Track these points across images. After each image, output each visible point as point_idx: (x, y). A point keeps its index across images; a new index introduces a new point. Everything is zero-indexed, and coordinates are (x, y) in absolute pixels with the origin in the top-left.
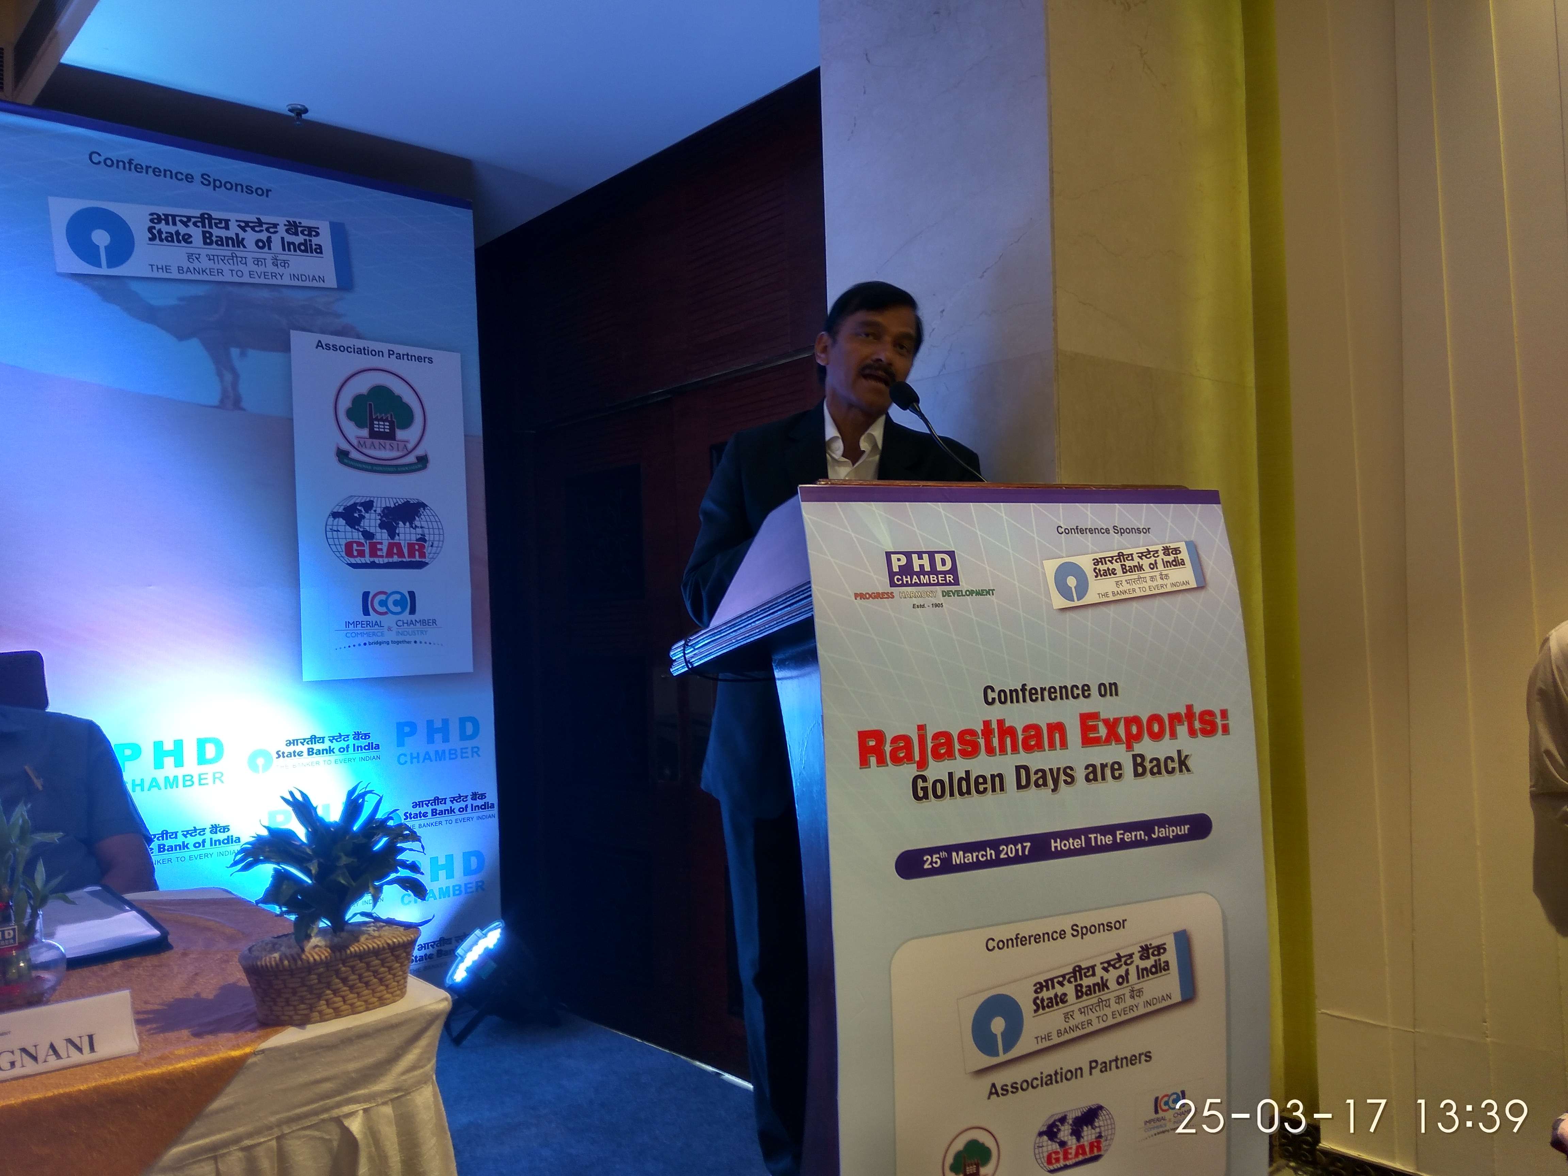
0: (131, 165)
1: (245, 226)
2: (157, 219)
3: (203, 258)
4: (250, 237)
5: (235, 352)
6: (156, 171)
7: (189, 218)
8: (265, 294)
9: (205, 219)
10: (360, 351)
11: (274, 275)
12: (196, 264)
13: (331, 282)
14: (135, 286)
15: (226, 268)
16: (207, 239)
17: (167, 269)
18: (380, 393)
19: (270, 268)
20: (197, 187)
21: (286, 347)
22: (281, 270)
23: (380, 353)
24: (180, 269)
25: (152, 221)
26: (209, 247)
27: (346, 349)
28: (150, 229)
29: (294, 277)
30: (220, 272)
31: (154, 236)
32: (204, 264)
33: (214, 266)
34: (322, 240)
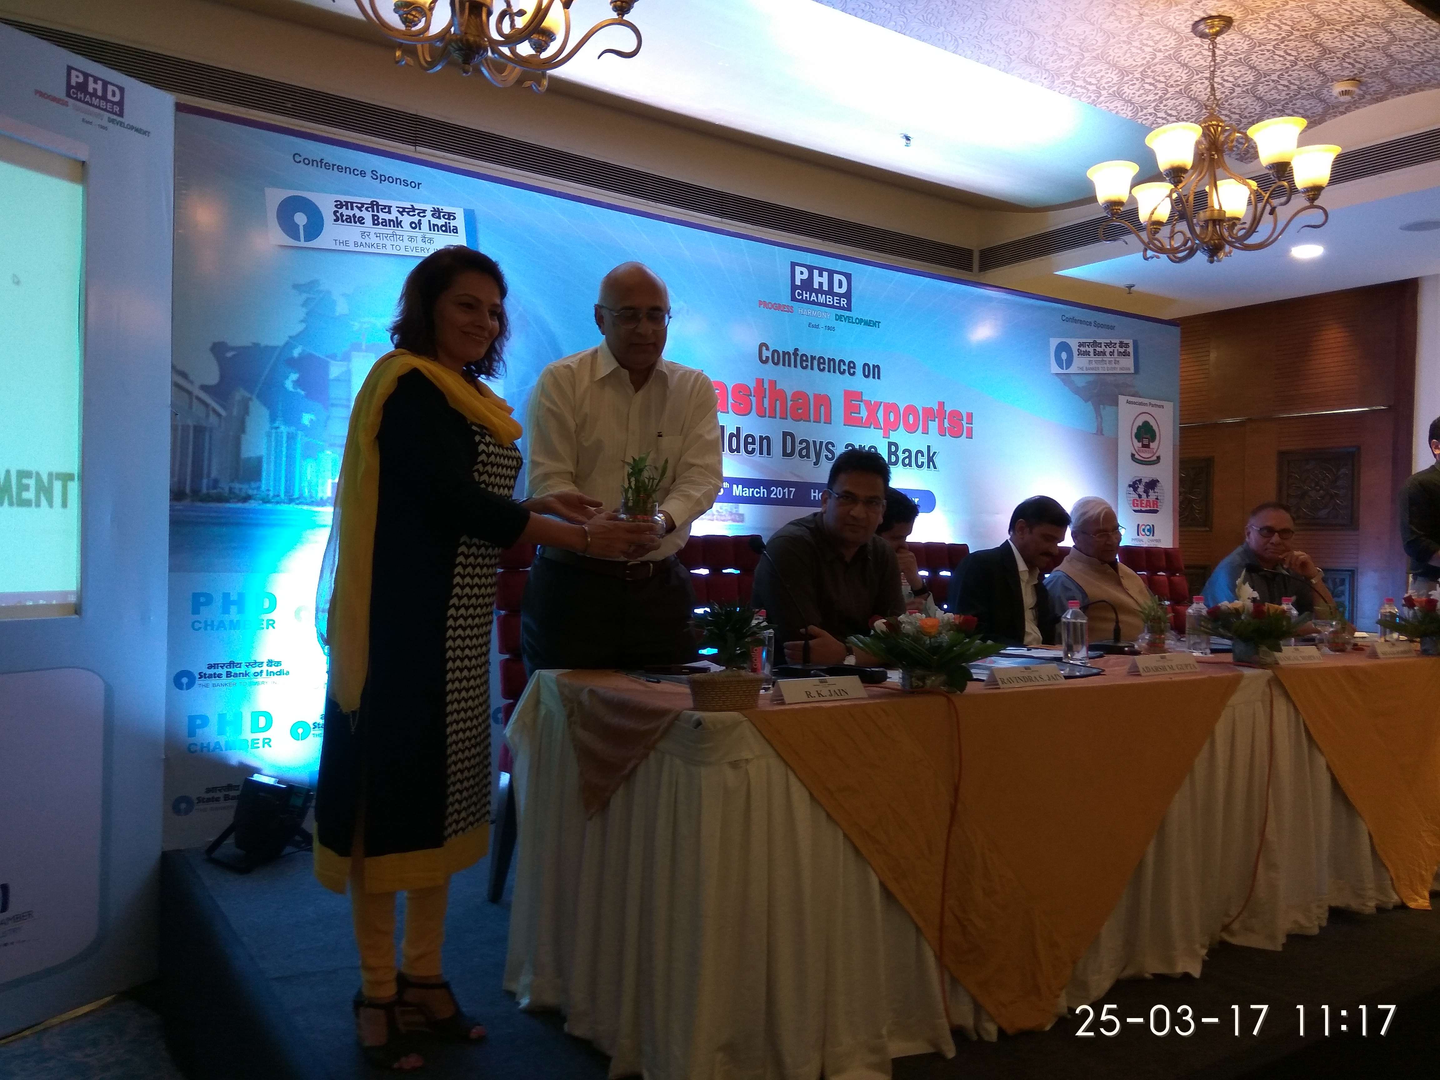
0: (1074, 320)
1: (1107, 345)
2: (1081, 345)
3: (1094, 362)
4: (1108, 350)
5: (1101, 406)
6: (1081, 322)
7: (1089, 343)
8: (1112, 378)
9: (1095, 344)
10: (1141, 404)
11: (1115, 368)
12: (1091, 366)
13: (1132, 371)
14: (1074, 378)
15: (1100, 366)
16: (1095, 353)
17: (1082, 369)
18: (1146, 424)
19: (1114, 365)
20: (1093, 328)
21: (1116, 403)
22: (1117, 366)
23: (1145, 404)
24: (1087, 369)
25: (1079, 346)
26: (1095, 357)
27: (1135, 403)
28: (1079, 350)
29: (1121, 369)
30: (1098, 368)
31: (1080, 353)
32: (1094, 365)
33: (1097, 366)
34: (1130, 350)
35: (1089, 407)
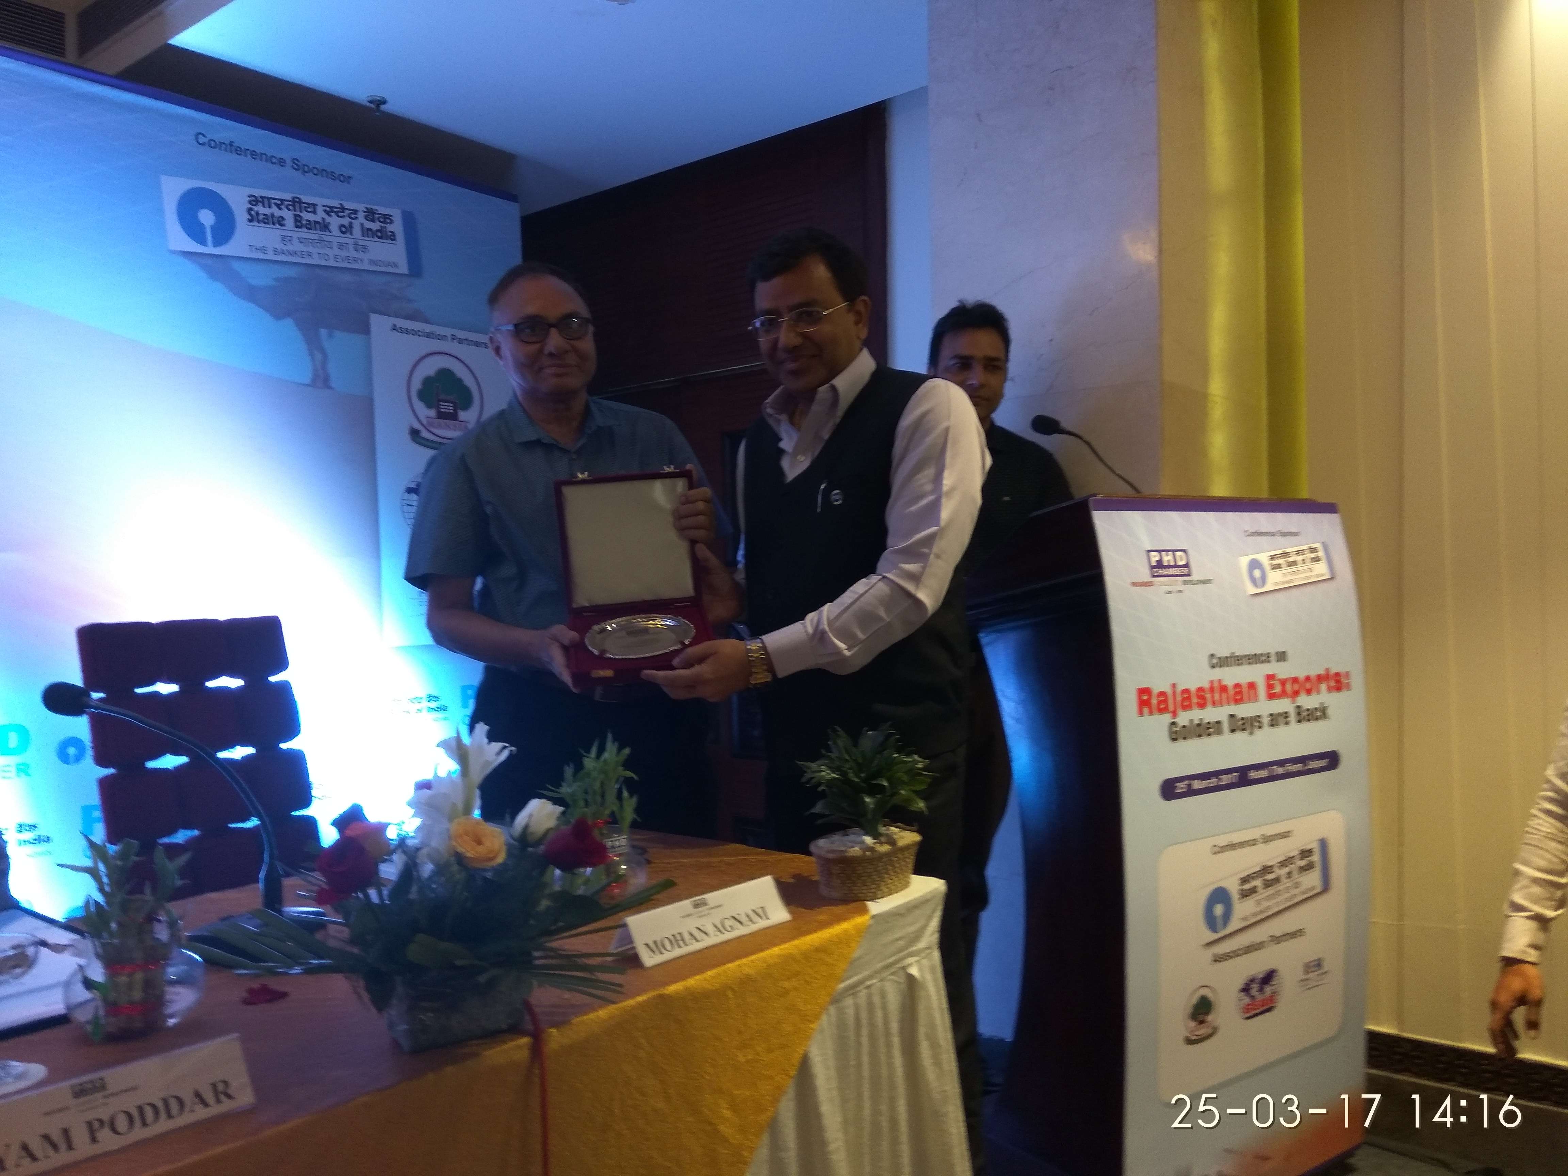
0: (231, 147)
1: (330, 210)
2: (255, 200)
3: (295, 241)
4: (334, 222)
5: (323, 332)
6: (254, 155)
7: (282, 201)
8: (347, 278)
9: (296, 203)
10: (428, 335)
11: (355, 260)
12: (289, 247)
13: (403, 268)
14: (237, 266)
15: (314, 251)
16: (298, 223)
17: (263, 250)
18: (446, 376)
19: (354, 254)
20: (288, 171)
21: (365, 329)
22: (360, 255)
23: (444, 338)
24: (275, 251)
25: (250, 202)
26: (300, 230)
27: (415, 333)
28: (249, 210)
29: (373, 262)
30: (310, 255)
31: (253, 218)
32: (297, 246)
33: (304, 249)
34: (397, 227)
35: (288, 326)
